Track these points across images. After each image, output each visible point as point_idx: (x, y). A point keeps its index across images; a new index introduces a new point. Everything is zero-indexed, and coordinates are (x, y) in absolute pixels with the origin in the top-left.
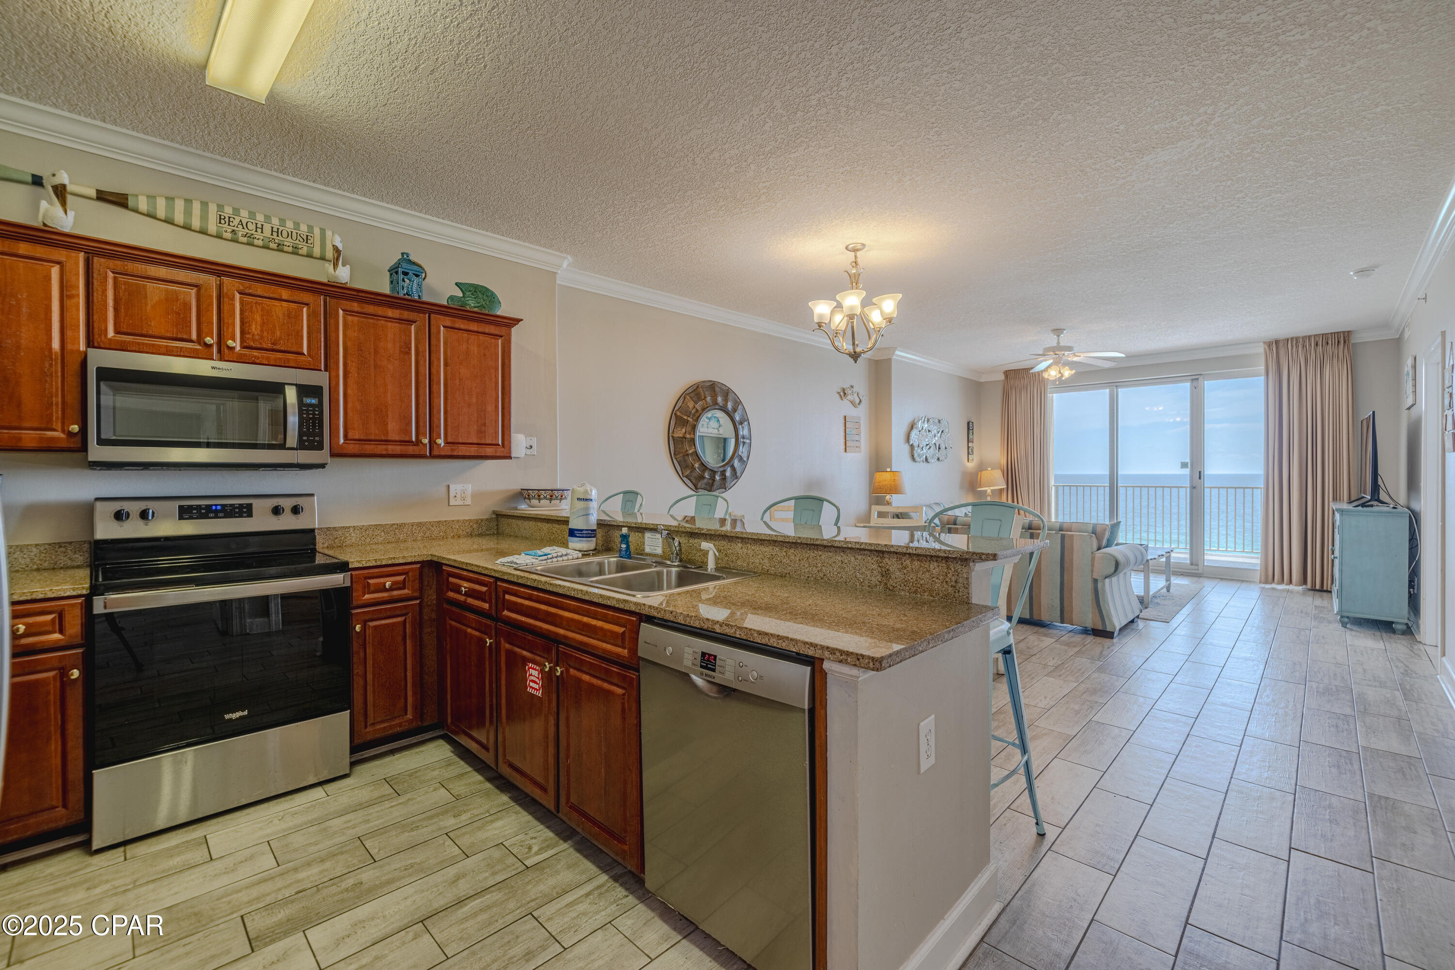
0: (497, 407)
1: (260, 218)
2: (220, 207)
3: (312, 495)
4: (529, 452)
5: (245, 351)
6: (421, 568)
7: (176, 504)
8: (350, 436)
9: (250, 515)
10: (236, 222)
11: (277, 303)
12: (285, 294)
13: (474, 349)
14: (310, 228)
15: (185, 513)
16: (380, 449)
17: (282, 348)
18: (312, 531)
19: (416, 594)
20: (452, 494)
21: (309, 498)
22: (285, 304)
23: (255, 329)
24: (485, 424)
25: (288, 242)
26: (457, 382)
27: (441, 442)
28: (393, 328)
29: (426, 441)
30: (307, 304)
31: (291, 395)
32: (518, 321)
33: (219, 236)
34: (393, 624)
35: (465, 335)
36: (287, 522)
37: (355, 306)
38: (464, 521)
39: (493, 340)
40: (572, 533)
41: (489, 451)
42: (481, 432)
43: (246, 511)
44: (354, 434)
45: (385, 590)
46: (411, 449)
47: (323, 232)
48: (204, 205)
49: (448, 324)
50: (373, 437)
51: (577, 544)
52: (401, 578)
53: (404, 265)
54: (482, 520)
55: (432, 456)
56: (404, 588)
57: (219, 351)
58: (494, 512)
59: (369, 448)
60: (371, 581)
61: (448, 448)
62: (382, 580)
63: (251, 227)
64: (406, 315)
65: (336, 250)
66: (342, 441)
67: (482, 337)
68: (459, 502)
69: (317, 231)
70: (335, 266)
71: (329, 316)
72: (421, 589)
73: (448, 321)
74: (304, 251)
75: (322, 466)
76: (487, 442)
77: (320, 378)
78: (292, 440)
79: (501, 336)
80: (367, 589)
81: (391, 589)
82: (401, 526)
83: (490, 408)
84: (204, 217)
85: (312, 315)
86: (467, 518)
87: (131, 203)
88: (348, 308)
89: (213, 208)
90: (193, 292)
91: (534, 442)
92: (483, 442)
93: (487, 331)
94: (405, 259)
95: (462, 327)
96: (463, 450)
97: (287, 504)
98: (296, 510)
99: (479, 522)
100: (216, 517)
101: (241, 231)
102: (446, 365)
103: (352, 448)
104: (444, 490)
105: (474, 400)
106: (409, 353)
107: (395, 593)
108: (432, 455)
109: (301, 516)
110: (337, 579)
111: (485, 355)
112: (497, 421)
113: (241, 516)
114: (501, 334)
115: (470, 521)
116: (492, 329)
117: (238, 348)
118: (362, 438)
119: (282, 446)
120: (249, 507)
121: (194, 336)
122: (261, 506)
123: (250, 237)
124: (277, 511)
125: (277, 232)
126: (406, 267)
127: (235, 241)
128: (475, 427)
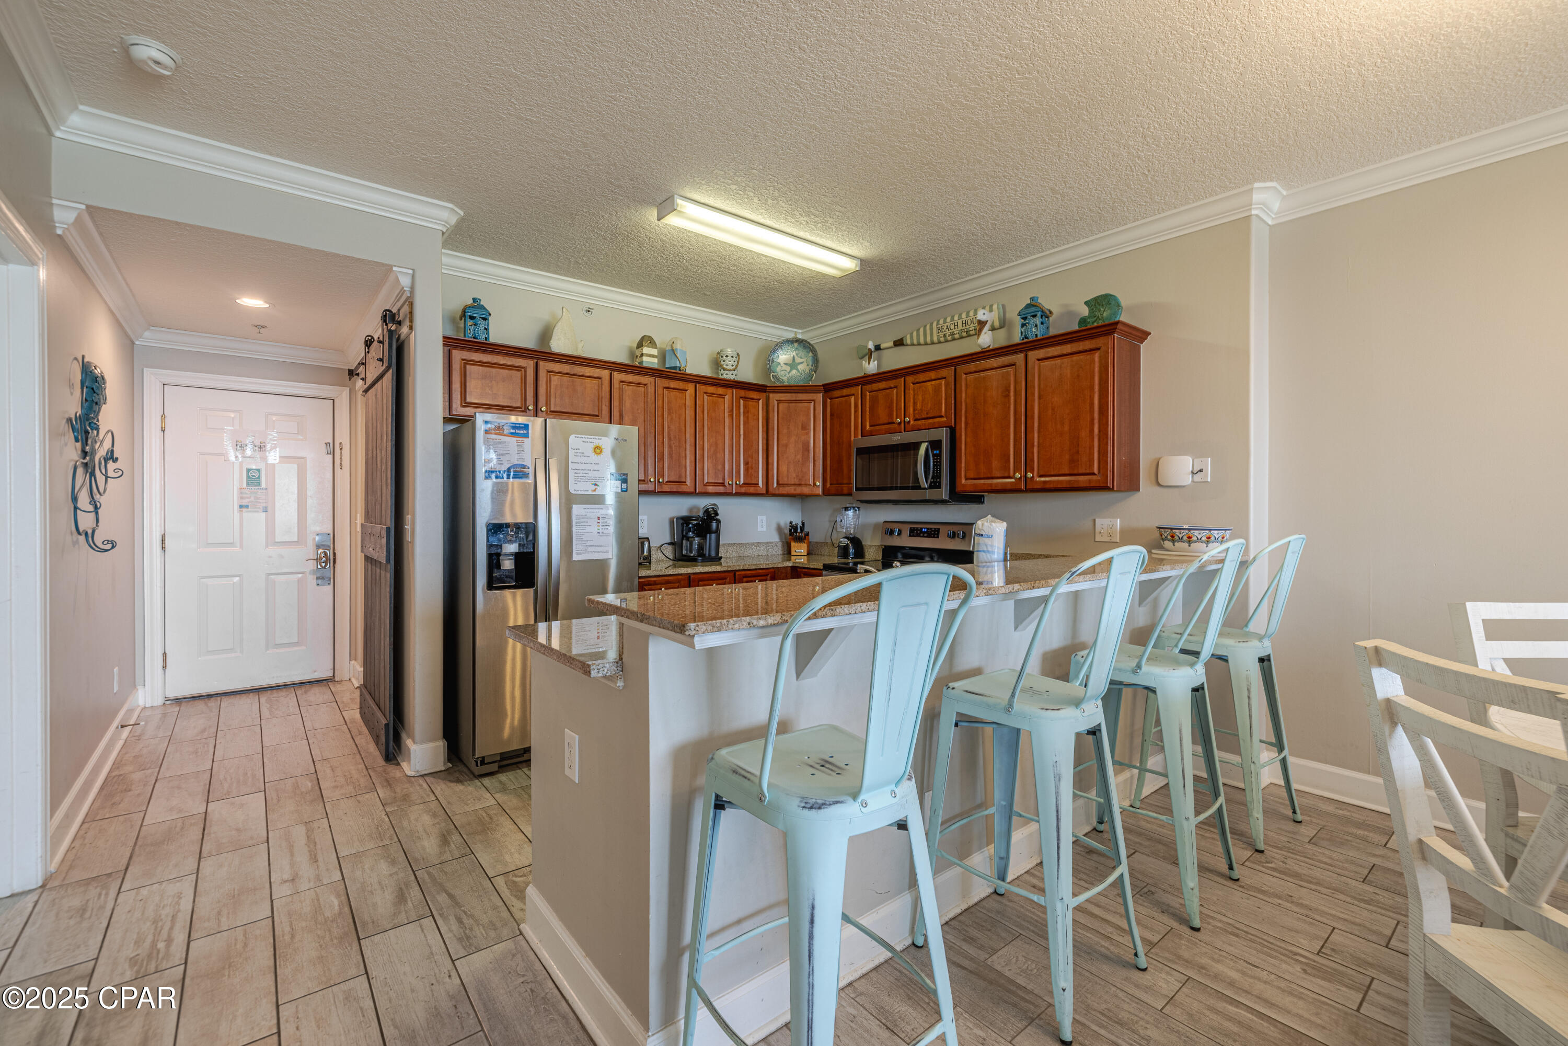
0: (1092, 431)
2: (938, 321)
4: (1197, 479)
5: (917, 422)
7: (911, 527)
8: (968, 476)
9: (938, 537)
10: (945, 328)
11: (929, 381)
12: (933, 375)
13: (1069, 373)
16: (987, 485)
17: (932, 415)
20: (1101, 530)
21: (970, 527)
22: (933, 383)
23: (919, 406)
24: (1077, 452)
26: (1050, 412)
27: (1033, 475)
28: (997, 377)
29: (1019, 475)
30: (945, 378)
31: (921, 450)
33: (937, 342)
35: (1057, 360)
36: (956, 544)
37: (972, 367)
39: (1088, 357)
41: (1082, 481)
42: (1073, 461)
44: (972, 475)
46: (1009, 484)
48: (931, 325)
50: (980, 477)
53: (1030, 310)
55: (1028, 490)
57: (904, 426)
59: (980, 485)
61: (1041, 481)
63: (952, 327)
64: (1007, 360)
65: (980, 322)
66: (962, 481)
67: (1074, 357)
68: (1105, 538)
70: (979, 336)
71: (957, 382)
73: (1042, 353)
76: (1080, 472)
77: (942, 434)
78: (925, 482)
79: (1098, 349)
83: (1084, 434)
84: (932, 333)
85: (947, 385)
87: (905, 342)
88: (968, 371)
89: (935, 325)
91: (1207, 464)
92: (1075, 472)
93: (1081, 348)
94: (1032, 305)
95: (1055, 352)
96: (1054, 482)
97: (957, 530)
100: (923, 537)
101: (947, 333)
102: (1040, 398)
103: (969, 486)
104: (1090, 524)
105: (1066, 428)
106: (1007, 396)
108: (1028, 487)
111: (1078, 376)
112: (1092, 448)
113: (934, 537)
114: (1098, 346)
116: (1088, 345)
117: (911, 422)
118: (976, 477)
119: (915, 488)
120: (940, 531)
121: (894, 419)
122: (944, 531)
123: (952, 334)
124: (953, 535)
125: (966, 323)
126: (1033, 311)
127: (947, 341)
128: (1067, 457)
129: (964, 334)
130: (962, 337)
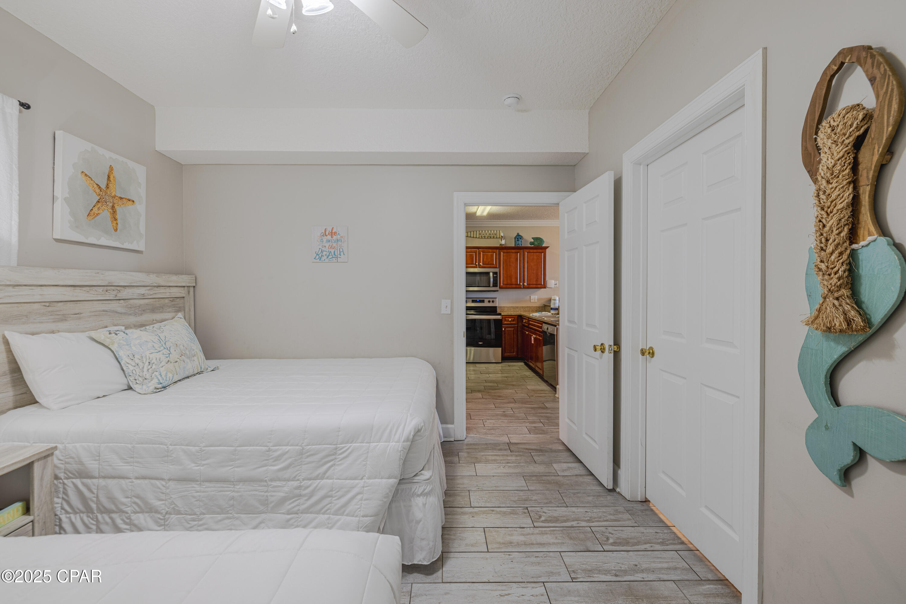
0: (541, 273)
1: (487, 231)
2: (479, 231)
3: (496, 298)
4: (555, 286)
5: (483, 265)
6: (518, 317)
7: (471, 299)
8: (504, 283)
9: (484, 302)
10: (482, 234)
11: (489, 253)
12: (490, 250)
13: (535, 257)
14: (497, 231)
15: (473, 301)
16: (510, 286)
17: (490, 264)
18: (496, 307)
19: (517, 323)
20: (531, 299)
22: (490, 253)
23: (485, 260)
24: (538, 278)
25: (492, 236)
26: (530, 267)
27: (526, 284)
28: (513, 255)
29: (522, 284)
30: (495, 252)
31: (491, 274)
32: (548, 247)
33: (479, 238)
34: (511, 330)
35: (532, 254)
36: (491, 305)
37: (505, 251)
38: (535, 307)
39: (541, 254)
40: (552, 309)
41: (539, 286)
42: (537, 281)
43: (483, 301)
44: (505, 283)
45: (509, 321)
46: (518, 286)
47: (499, 231)
48: (476, 231)
49: (528, 251)
50: (509, 283)
51: (552, 312)
52: (513, 319)
53: (517, 237)
54: (540, 307)
55: (523, 288)
56: (513, 321)
57: (479, 266)
58: (544, 305)
59: (508, 286)
60: (507, 319)
61: (528, 285)
62: (508, 319)
63: (485, 234)
64: (517, 251)
65: (502, 237)
66: (502, 285)
67: (537, 253)
68: (533, 301)
69: (498, 231)
70: (501, 240)
71: (500, 254)
72: (518, 322)
73: (528, 250)
74: (495, 237)
75: (498, 291)
76: (539, 283)
77: (497, 270)
78: (491, 285)
79: (543, 252)
80: (505, 320)
81: (511, 321)
82: (517, 307)
83: (539, 274)
84: (476, 235)
85: (496, 255)
86: (536, 306)
89: (478, 232)
90: (474, 254)
91: (557, 282)
92: (537, 283)
94: (518, 235)
95: (532, 251)
96: (531, 286)
97: (491, 300)
98: (493, 302)
99: (539, 307)
101: (483, 236)
102: (527, 263)
103: (504, 286)
104: (529, 297)
105: (535, 272)
106: (518, 261)
107: (512, 322)
109: (494, 303)
110: (499, 317)
111: (538, 258)
112: (541, 277)
115: (536, 307)
116: (540, 251)
117: (482, 265)
119: (489, 286)
120: (484, 300)
121: (474, 263)
122: (486, 300)
123: (485, 237)
124: (489, 302)
125: (490, 234)
126: (518, 237)
127: (482, 238)
128: (535, 279)
129: (489, 237)
130: (488, 238)
